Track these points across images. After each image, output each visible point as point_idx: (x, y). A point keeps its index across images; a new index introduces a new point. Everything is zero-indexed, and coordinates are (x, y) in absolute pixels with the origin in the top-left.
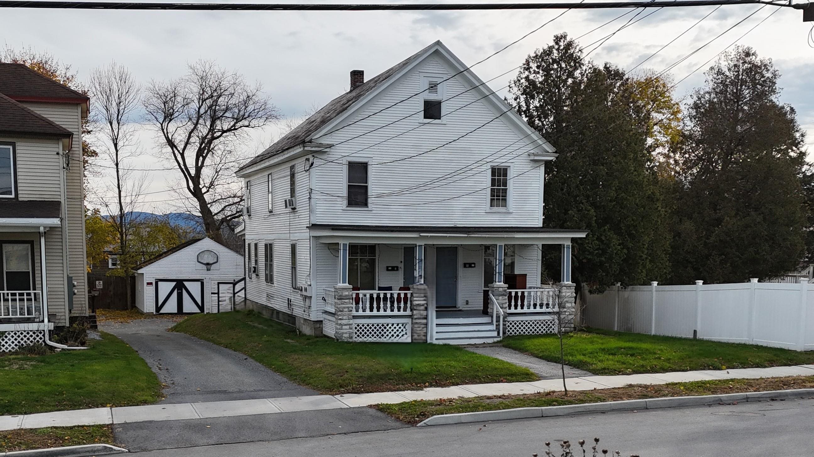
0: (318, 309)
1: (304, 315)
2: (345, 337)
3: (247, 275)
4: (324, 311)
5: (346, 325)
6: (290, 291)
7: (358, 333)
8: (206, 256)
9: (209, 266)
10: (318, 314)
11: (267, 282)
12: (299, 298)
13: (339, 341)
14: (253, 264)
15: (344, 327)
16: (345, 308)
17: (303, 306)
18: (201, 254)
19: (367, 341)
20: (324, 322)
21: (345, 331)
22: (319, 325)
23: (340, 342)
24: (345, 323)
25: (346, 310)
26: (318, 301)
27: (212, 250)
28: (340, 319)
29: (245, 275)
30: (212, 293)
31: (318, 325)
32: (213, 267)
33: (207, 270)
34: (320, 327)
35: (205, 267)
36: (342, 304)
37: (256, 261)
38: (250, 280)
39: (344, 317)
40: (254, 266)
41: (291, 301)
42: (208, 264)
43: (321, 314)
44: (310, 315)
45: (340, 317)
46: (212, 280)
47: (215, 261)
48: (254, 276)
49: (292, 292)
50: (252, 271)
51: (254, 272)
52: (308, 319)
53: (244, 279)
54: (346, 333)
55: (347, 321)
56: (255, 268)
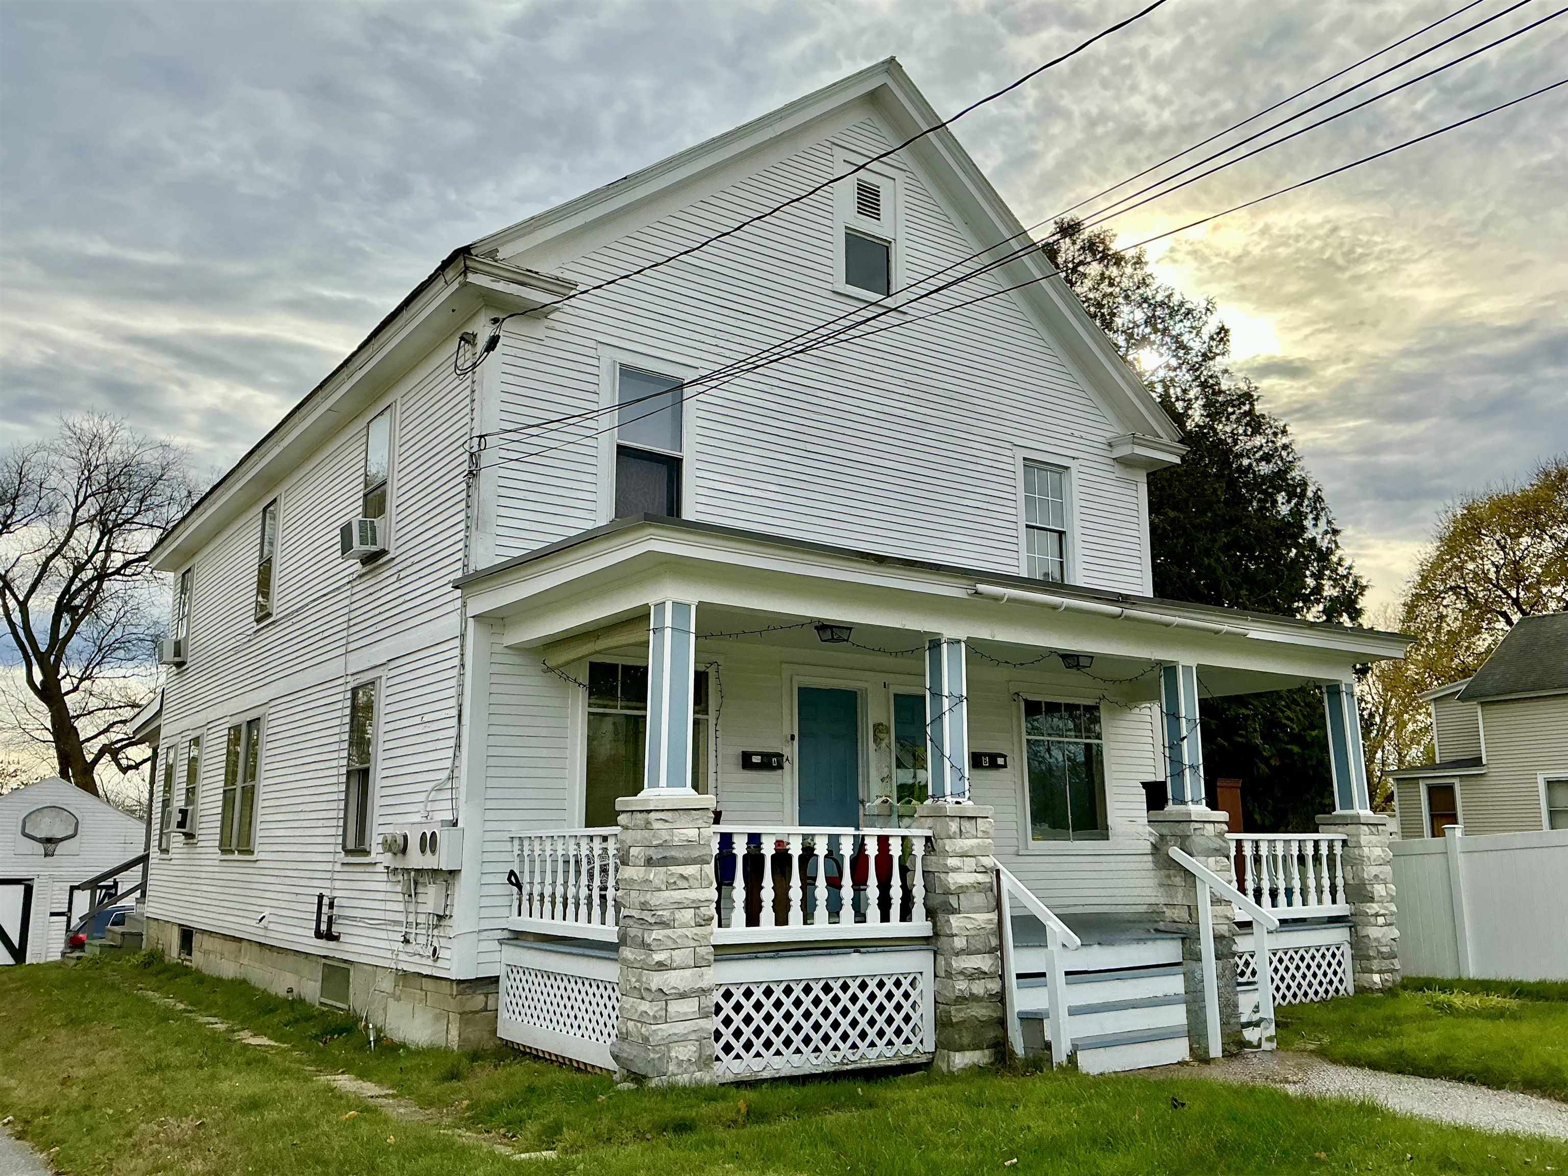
0: (485, 925)
1: (402, 957)
2: (680, 1063)
3: (154, 843)
4: (506, 934)
5: (683, 996)
6: (329, 867)
7: (727, 1035)
8: (47, 820)
9: (51, 847)
10: (484, 946)
11: (224, 852)
12: (382, 886)
13: (652, 1084)
14: (179, 801)
15: (675, 1007)
16: (681, 906)
17: (401, 917)
18: (33, 816)
19: (766, 1075)
20: (504, 984)
21: (680, 1028)
22: (482, 997)
23: (657, 1091)
24: (683, 986)
25: (688, 915)
26: (486, 890)
27: (64, 807)
28: (661, 966)
29: (147, 846)
30: (52, 914)
31: (478, 1001)
32: (61, 848)
33: (46, 855)
34: (485, 1009)
35: (39, 848)
36: (670, 886)
37: (191, 792)
38: (165, 856)
39: (679, 956)
40: (182, 804)
41: (331, 906)
42: (49, 840)
43: (495, 945)
44: (442, 953)
45: (658, 957)
46: (54, 879)
47: (70, 832)
48: (177, 840)
49: (338, 867)
50: (174, 824)
51: (181, 825)
52: (426, 971)
53: (144, 859)
54: (683, 1039)
55: (688, 972)
56: (184, 812)
